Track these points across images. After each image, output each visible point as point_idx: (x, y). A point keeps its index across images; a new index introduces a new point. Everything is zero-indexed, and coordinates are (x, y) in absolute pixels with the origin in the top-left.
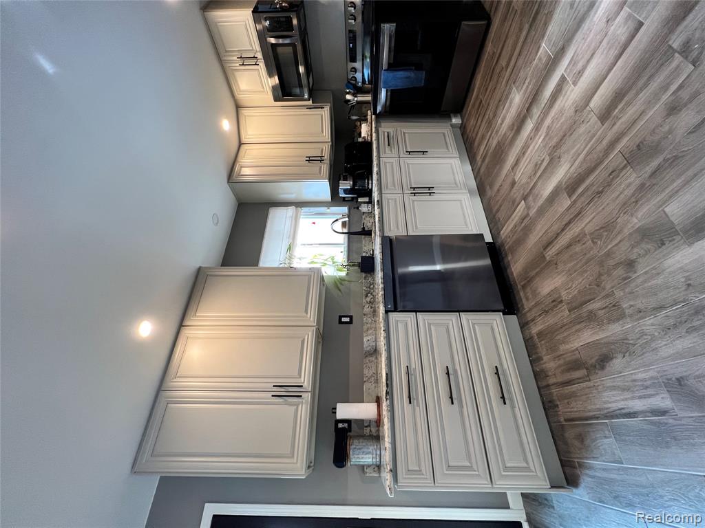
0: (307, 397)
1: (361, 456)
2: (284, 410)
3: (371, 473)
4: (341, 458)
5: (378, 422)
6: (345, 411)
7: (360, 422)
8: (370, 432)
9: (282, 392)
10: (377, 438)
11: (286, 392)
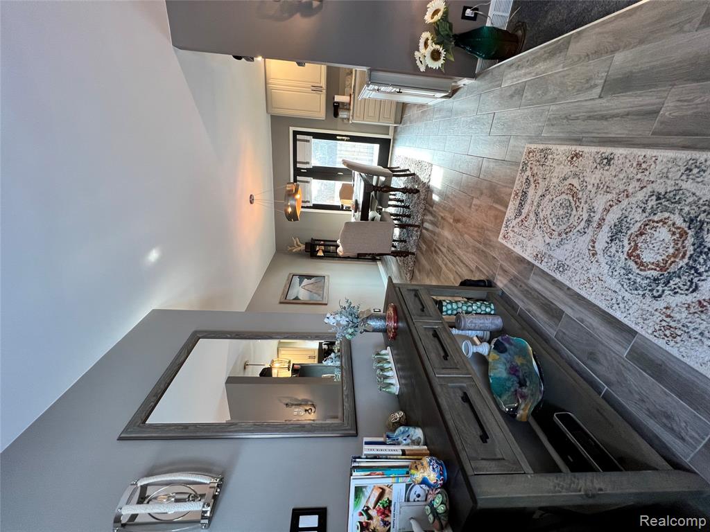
0: (324, 91)
1: (343, 114)
2: (315, 95)
3: (346, 121)
4: (336, 115)
5: (350, 104)
6: (338, 98)
7: (343, 103)
8: (346, 107)
9: (314, 88)
10: (349, 109)
11: (316, 89)
